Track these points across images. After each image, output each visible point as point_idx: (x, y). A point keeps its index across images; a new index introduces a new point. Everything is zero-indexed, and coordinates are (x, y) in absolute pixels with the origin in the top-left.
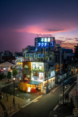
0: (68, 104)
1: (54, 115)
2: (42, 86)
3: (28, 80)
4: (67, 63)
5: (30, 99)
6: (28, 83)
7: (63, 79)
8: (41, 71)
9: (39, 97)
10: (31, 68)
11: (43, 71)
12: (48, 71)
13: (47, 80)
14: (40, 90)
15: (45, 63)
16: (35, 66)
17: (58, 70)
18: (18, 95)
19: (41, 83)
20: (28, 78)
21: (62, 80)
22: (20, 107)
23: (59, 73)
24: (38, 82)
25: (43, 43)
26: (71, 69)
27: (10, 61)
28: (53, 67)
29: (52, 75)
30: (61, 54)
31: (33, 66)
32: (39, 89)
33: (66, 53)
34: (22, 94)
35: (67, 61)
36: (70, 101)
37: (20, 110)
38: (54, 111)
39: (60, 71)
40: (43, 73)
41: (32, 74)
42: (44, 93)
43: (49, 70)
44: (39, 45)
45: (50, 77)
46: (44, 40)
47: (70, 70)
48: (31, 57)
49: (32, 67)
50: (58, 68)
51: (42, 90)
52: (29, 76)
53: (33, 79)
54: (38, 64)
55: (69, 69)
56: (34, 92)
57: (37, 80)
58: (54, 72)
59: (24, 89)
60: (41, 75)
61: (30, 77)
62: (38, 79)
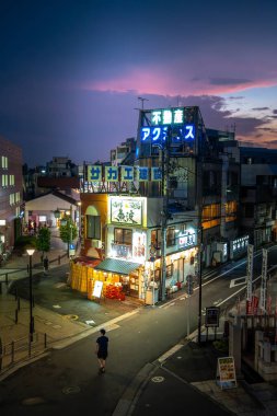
0: (215, 343)
1: (154, 376)
2: (141, 278)
3: (97, 256)
4: (251, 199)
5: (92, 322)
6: (96, 268)
7: (232, 257)
8: (140, 228)
9: (127, 315)
10: (105, 217)
11: (145, 225)
12: (165, 225)
13: (158, 257)
14: (136, 292)
15: (154, 200)
16: (121, 211)
17: (214, 223)
18: (57, 307)
19: (139, 268)
20: (99, 251)
21: (229, 260)
22: (49, 346)
23: (218, 234)
24: (129, 264)
25: (158, 130)
26: (267, 220)
27: (63, 192)
28: (191, 213)
29: (183, 240)
30: (225, 168)
31: (114, 209)
32: (133, 287)
33: (253, 162)
34: (73, 304)
35: (254, 192)
36: (220, 333)
37: (46, 354)
38: (160, 363)
39: (222, 228)
40: (144, 234)
41: (111, 238)
42: (149, 301)
43: (169, 222)
44: (146, 135)
45: (176, 248)
46: (161, 116)
47: (264, 223)
48: (109, 178)
49: (109, 213)
50: (215, 218)
51: (141, 290)
52: (100, 243)
53: (112, 253)
54: (128, 203)
55: (262, 220)
56: (117, 297)
57: (125, 256)
58: (191, 231)
59: (83, 289)
60: (140, 240)
61: (105, 245)
62: (129, 255)
